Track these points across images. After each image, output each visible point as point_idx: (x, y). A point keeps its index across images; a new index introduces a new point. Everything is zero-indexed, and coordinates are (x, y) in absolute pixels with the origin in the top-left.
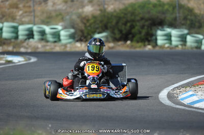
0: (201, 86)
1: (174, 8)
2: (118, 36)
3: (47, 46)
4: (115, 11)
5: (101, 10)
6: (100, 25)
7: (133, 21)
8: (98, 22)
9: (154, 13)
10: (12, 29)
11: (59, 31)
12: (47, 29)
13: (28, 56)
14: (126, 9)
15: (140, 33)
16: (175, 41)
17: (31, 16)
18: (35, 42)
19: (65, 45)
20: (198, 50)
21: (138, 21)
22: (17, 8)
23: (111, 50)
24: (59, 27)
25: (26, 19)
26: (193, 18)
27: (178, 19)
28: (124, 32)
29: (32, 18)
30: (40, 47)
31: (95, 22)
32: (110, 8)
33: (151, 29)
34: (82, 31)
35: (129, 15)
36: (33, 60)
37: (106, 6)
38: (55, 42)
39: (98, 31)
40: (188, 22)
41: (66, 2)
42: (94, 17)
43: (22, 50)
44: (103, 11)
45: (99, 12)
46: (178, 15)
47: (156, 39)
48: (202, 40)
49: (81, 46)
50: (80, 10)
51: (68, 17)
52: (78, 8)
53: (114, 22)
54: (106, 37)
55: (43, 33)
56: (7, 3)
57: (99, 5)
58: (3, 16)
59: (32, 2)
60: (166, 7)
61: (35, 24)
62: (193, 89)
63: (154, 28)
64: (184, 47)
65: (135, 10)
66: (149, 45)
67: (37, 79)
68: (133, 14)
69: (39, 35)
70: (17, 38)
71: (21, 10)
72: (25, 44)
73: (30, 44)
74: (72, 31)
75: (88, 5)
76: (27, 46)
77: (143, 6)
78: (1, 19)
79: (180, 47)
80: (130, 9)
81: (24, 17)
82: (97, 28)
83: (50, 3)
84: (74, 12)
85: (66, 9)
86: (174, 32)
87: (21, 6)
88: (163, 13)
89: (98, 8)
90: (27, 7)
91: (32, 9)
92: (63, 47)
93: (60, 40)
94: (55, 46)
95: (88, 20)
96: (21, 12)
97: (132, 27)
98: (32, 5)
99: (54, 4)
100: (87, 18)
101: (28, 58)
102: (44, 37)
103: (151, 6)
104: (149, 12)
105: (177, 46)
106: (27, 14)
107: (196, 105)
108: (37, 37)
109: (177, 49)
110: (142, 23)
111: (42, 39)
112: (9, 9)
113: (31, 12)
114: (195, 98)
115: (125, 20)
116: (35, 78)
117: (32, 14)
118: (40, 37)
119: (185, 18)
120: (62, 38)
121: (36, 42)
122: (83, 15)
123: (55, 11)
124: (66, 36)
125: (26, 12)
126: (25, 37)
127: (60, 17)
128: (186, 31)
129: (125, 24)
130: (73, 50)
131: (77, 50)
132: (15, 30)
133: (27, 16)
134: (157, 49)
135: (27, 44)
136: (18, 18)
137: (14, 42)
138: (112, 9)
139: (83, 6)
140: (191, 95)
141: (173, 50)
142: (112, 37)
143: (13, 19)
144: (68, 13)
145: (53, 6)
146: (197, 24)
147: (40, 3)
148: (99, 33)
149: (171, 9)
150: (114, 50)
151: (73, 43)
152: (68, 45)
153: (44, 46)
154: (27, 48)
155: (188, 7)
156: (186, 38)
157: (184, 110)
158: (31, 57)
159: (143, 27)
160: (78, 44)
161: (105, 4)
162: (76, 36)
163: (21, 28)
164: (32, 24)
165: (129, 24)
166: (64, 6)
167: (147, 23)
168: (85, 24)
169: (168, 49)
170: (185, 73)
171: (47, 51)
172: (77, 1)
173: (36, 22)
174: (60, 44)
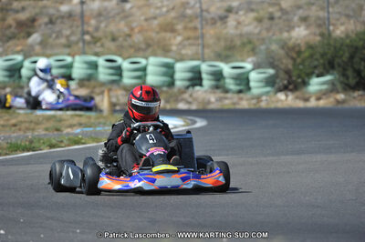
2: (352, 81)
3: (226, 98)
4: (347, 36)
5: (322, 35)
6: (321, 61)
8: (318, 56)
10: (164, 69)
11: (248, 73)
12: (226, 69)
13: (189, 118)
17: (198, 45)
18: (204, 92)
19: (258, 98)
22: (173, 30)
23: (340, 106)
24: (248, 66)
25: (188, 51)
29: (200, 48)
30: (214, 100)
31: (311, 56)
32: (339, 31)
34: (288, 72)
36: (200, 123)
37: (331, 28)
38: (240, 92)
39: (317, 72)
41: (259, 20)
42: (310, 47)
43: (182, 106)
44: (326, 36)
45: (318, 38)
49: (285, 100)
50: (285, 35)
51: (263, 47)
52: (281, 32)
53: (347, 55)
54: (332, 83)
55: (218, 76)
56: (156, 22)
57: (319, 26)
58: (148, 46)
59: (199, 19)
61: (204, 61)
69: (211, 80)
70: (172, 84)
71: (179, 34)
72: (186, 96)
73: (195, 95)
74: (271, 71)
75: (299, 27)
76: (190, 100)
78: (144, 50)
81: (184, 47)
82: (315, 67)
83: (231, 21)
84: (274, 38)
85: (259, 33)
87: (179, 27)
89: (318, 31)
90: (190, 29)
91: (200, 31)
92: (254, 101)
93: (249, 88)
94: (241, 99)
95: (299, 53)
96: (179, 39)
98: (199, 26)
99: (239, 23)
100: (297, 49)
101: (191, 120)
102: (221, 83)
106: (190, 41)
108: (207, 82)
111: (217, 87)
112: (158, 33)
113: (196, 38)
117: (200, 41)
118: (213, 83)
120: (252, 84)
121: (206, 92)
122: (291, 43)
123: (241, 35)
124: (261, 81)
125: (188, 38)
126: (187, 83)
127: (249, 47)
130: (272, 106)
131: (279, 105)
132: (169, 70)
133: (190, 45)
135: (191, 96)
136: (174, 48)
137: (166, 92)
138: (342, 32)
139: (291, 28)
142: (341, 83)
143: (166, 51)
144: (263, 39)
145: (236, 28)
147: (214, 22)
148: (318, 76)
150: (346, 106)
151: (272, 94)
152: (264, 98)
153: (220, 99)
154: (189, 103)
158: (197, 119)
160: (281, 96)
161: (329, 25)
162: (278, 81)
163: (179, 66)
164: (199, 59)
166: (256, 27)
168: (294, 59)
171: (226, 107)
172: (280, 18)
173: (206, 56)
174: (248, 95)
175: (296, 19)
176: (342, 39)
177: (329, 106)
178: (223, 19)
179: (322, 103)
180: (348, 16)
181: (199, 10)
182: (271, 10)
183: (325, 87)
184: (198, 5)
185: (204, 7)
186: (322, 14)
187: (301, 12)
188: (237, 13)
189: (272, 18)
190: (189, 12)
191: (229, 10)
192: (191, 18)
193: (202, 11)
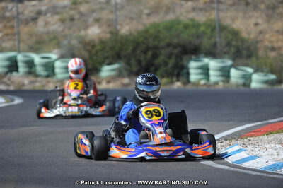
0: (251, 139)
1: (213, 30)
2: (135, 69)
3: (36, 81)
4: (131, 34)
5: (111, 33)
6: (111, 53)
7: (156, 48)
8: (108, 49)
9: (186, 36)
11: (54, 62)
12: (37, 59)
13: (10, 96)
14: (146, 31)
15: (166, 64)
16: (214, 76)
17: (15, 40)
18: (20, 77)
19: (62, 81)
20: (247, 89)
21: (163, 48)
23: (125, 89)
24: (54, 56)
25: (7, 45)
26: (239, 43)
27: (218, 45)
28: (144, 63)
29: (16, 43)
30: (27, 83)
31: (103, 49)
32: (125, 30)
33: (181, 59)
35: (151, 40)
36: (18, 101)
37: (119, 27)
38: (48, 76)
39: (107, 61)
40: (233, 50)
41: (63, 21)
42: (102, 42)
43: (2, 87)
44: (115, 33)
45: (108, 35)
46: (218, 40)
47: (188, 74)
48: (252, 74)
50: (83, 33)
51: (65, 42)
52: (80, 29)
53: (130, 48)
54: (119, 70)
55: (30, 64)
57: (109, 26)
59: (16, 20)
60: (202, 29)
61: (19, 52)
62: (240, 142)
63: (185, 57)
64: (226, 85)
65: (159, 32)
66: (178, 81)
67: (24, 128)
68: (156, 37)
69: (25, 67)
71: (1, 31)
72: (6, 80)
73: (13, 79)
75: (93, 26)
76: (9, 82)
77: (169, 27)
79: (221, 84)
80: (152, 31)
81: (4, 41)
82: (107, 58)
83: (41, 22)
84: (75, 35)
85: (63, 30)
86: (213, 64)
87: (1, 26)
88: (198, 37)
89: (108, 30)
90: (9, 27)
91: (16, 30)
92: (59, 84)
93: (54, 74)
94: (48, 82)
95: (94, 46)
96: (1, 35)
97: (155, 56)
98: (16, 25)
99: (47, 23)
100: (92, 43)
101: (11, 99)
102: (33, 69)
103: (181, 26)
104: (178, 36)
105: (216, 83)
106: (9, 37)
107: (245, 165)
108: (22, 69)
109: (217, 86)
110: (168, 50)
111: (30, 73)
113: (13, 34)
114: (243, 155)
115: (144, 46)
116: (20, 126)
117: (16, 37)
118: (26, 69)
119: (229, 45)
120: (57, 70)
121: (21, 76)
122: (87, 40)
123: (48, 33)
124: (63, 68)
125: (7, 35)
126: (6, 70)
127: (55, 42)
128: (229, 63)
129: (145, 52)
133: (9, 40)
134: (189, 87)
135: (9, 79)
138: (127, 31)
139: (87, 27)
140: (238, 151)
141: (212, 88)
142: (126, 70)
144: (65, 37)
145: (45, 26)
146: (245, 53)
147: (27, 22)
148: (109, 64)
149: (209, 31)
150: (129, 88)
153: (32, 82)
154: (9, 85)
155: (233, 29)
156: (229, 72)
157: (227, 170)
158: (15, 98)
159: (170, 56)
161: (118, 24)
163: (0, 56)
164: (15, 51)
165: (150, 53)
166: (60, 27)
167: (176, 51)
168: (90, 52)
169: (205, 88)
170: (229, 121)
171: (37, 89)
172: (79, 19)
173: (21, 49)
174: (54, 79)
175: (91, 20)
176: (127, 36)
177: (117, 88)
178: (35, 19)
179: (111, 86)
180: (132, 19)
181: (15, 13)
182: (72, 13)
183: (113, 73)
184: (15, 9)
185: (20, 10)
186: (111, 16)
187: (95, 15)
188: (45, 14)
189: (72, 19)
190: (8, 14)
191: (39, 13)
192: (9, 19)
193: (18, 14)
